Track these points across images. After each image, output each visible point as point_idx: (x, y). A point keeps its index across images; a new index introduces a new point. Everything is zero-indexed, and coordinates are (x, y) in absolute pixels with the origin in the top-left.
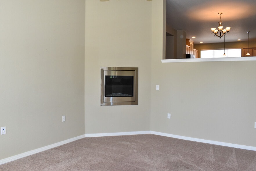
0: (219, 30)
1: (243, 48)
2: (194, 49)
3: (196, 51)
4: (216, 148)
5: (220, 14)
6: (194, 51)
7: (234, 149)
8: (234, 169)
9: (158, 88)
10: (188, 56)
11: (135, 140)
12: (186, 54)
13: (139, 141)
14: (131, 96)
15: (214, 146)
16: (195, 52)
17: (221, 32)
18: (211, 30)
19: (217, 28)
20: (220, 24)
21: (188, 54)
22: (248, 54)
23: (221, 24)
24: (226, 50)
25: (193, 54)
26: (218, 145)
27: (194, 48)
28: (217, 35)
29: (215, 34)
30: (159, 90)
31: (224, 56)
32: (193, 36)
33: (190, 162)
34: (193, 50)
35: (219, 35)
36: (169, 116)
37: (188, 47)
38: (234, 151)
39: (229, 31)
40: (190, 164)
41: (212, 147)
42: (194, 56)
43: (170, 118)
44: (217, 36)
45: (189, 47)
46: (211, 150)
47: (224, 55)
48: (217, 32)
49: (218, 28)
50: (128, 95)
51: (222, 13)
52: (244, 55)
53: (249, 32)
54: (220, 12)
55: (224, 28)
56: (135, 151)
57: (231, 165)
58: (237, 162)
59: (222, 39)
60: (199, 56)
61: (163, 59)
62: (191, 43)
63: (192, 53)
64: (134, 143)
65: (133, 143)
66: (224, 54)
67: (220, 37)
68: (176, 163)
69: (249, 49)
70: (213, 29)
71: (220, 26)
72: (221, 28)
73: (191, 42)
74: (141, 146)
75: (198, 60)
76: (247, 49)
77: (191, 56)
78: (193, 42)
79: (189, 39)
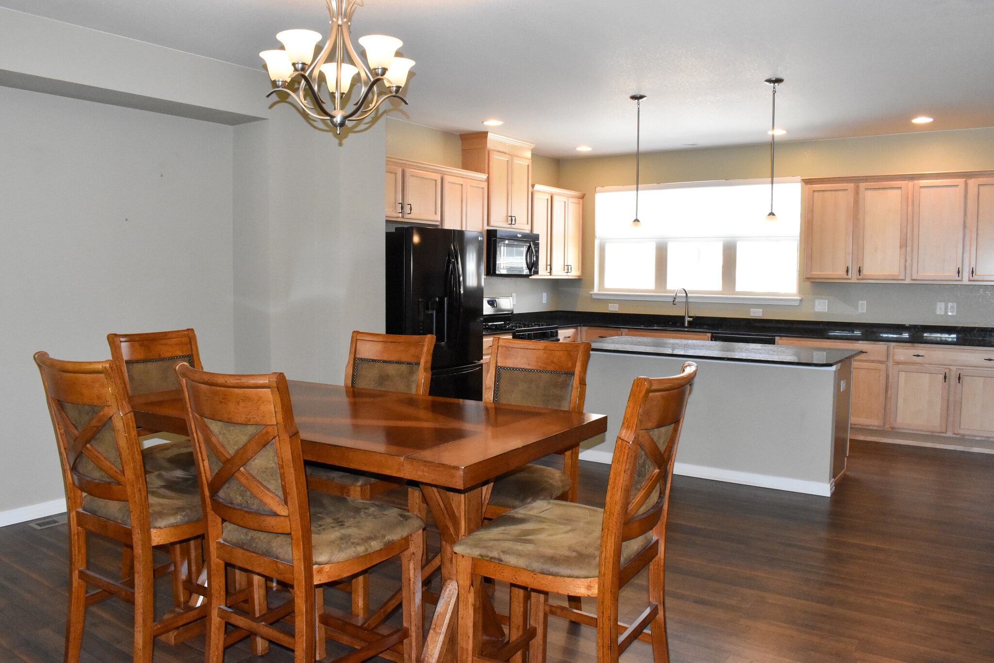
1: (807, 182)
2: (539, 187)
3: (558, 199)
6: (542, 197)
16: (550, 201)
34: (531, 195)
45: (479, 175)
53: (778, 81)
62: (497, 156)
73: (511, 147)
78: (533, 146)
79: (486, 133)
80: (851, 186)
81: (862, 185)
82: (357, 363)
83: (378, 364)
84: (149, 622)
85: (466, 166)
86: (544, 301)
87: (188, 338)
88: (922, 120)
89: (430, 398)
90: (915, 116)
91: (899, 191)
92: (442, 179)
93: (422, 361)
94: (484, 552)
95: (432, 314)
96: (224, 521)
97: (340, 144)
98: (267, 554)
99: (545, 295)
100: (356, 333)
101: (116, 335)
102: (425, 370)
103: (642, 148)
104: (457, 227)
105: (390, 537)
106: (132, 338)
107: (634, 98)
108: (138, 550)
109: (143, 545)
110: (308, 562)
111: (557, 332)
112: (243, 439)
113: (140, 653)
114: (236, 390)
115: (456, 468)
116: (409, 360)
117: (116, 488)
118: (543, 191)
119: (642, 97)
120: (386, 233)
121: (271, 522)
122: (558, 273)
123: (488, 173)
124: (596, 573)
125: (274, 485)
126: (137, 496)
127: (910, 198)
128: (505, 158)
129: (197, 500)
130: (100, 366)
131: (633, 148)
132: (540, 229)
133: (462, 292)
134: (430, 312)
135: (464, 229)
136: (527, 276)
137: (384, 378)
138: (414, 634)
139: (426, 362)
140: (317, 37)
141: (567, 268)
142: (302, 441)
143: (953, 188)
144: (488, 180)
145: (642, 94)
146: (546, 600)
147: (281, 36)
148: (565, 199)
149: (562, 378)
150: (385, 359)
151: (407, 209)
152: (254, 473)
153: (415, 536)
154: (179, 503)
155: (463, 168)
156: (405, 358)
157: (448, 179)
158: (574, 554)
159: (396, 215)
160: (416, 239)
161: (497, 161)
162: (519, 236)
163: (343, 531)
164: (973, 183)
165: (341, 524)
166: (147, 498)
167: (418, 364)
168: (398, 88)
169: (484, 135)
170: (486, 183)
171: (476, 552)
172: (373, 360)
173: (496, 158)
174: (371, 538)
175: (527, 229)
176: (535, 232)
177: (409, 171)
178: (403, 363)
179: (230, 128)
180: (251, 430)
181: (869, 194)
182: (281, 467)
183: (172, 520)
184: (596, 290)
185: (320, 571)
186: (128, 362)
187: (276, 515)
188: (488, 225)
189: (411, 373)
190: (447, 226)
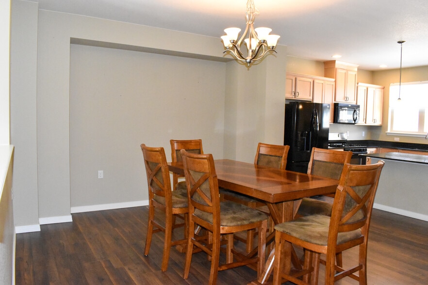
2: (361, 84)
3: (370, 89)
6: (362, 88)
16: (366, 90)
34: (357, 87)
45: (332, 80)
62: (341, 71)
73: (347, 67)
78: (358, 66)
79: (335, 61)
82: (260, 155)
83: (267, 156)
84: (170, 241)
85: (326, 76)
86: (363, 135)
87: (199, 143)
89: (286, 171)
92: (313, 82)
93: (283, 156)
94: (285, 230)
95: (304, 139)
96: (195, 208)
97: (248, 70)
98: (206, 220)
99: (364, 133)
100: (260, 144)
101: (173, 140)
102: (284, 160)
103: (403, 66)
104: (320, 102)
105: (252, 220)
106: (178, 142)
107: (399, 42)
108: (167, 215)
109: (169, 213)
110: (219, 225)
111: (366, 149)
112: (199, 177)
113: (166, 251)
114: (197, 159)
115: (271, 194)
116: (279, 155)
117: (162, 192)
118: (363, 86)
119: (403, 42)
120: (286, 104)
121: (207, 208)
122: (370, 123)
123: (336, 78)
124: (327, 244)
125: (208, 195)
126: (168, 195)
128: (344, 72)
129: (187, 200)
130: (158, 149)
131: (398, 66)
132: (361, 103)
133: (318, 129)
134: (304, 138)
135: (323, 103)
136: (354, 124)
137: (269, 162)
138: (261, 261)
139: (285, 156)
140: (239, 30)
141: (374, 121)
142: (219, 180)
144: (335, 81)
145: (403, 40)
146: (319, 257)
147: (226, 31)
148: (375, 89)
149: (339, 166)
150: (270, 154)
151: (297, 94)
152: (202, 190)
153: (263, 222)
154: (183, 200)
155: (325, 77)
156: (278, 154)
157: (316, 81)
158: (319, 235)
159: (291, 96)
160: (301, 107)
161: (340, 74)
162: (350, 106)
163: (234, 215)
165: (235, 213)
166: (171, 197)
167: (282, 157)
168: (273, 47)
169: (333, 62)
170: (334, 83)
171: (282, 230)
172: (266, 155)
173: (339, 71)
174: (244, 220)
175: (354, 103)
176: (358, 104)
177: (298, 79)
178: (276, 156)
179: (225, 63)
180: (202, 174)
182: (210, 188)
183: (179, 206)
184: (389, 131)
185: (223, 229)
186: (176, 150)
187: (209, 206)
188: (335, 101)
189: (279, 161)
190: (315, 102)
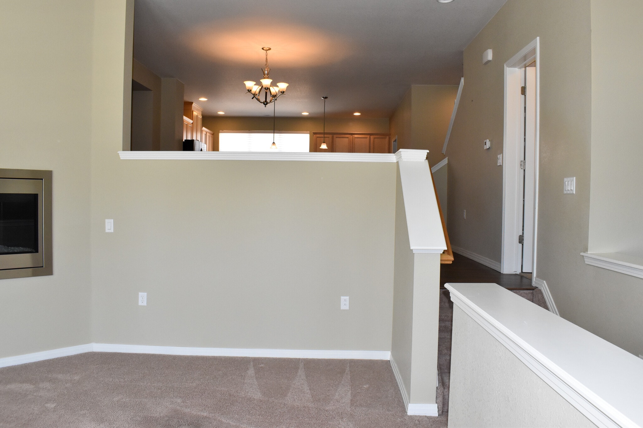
0: (262, 87)
1: (315, 133)
2: (204, 128)
3: (208, 134)
4: (262, 365)
5: (267, 50)
6: (204, 133)
7: (302, 362)
8: (304, 407)
9: (109, 226)
10: (189, 146)
11: (50, 376)
12: (184, 138)
13: (60, 376)
14: (30, 250)
15: (256, 361)
16: (206, 135)
17: (266, 93)
18: (245, 85)
19: (259, 83)
20: (264, 74)
21: (189, 138)
22: (324, 146)
23: (267, 74)
24: (277, 135)
25: (201, 141)
26: (265, 359)
27: (204, 125)
28: (259, 98)
29: (254, 95)
30: (112, 231)
31: (274, 149)
32: (201, 97)
33: (202, 411)
34: (202, 131)
35: (263, 100)
36: (143, 299)
37: (188, 123)
38: (301, 365)
39: (284, 92)
40: (202, 414)
41: (252, 363)
42: (204, 147)
43: (145, 304)
44: (258, 100)
45: (191, 121)
46: (251, 372)
47: (274, 146)
48: (258, 90)
49: (261, 82)
50: (21, 249)
51: (270, 49)
52: (315, 148)
53: (326, 98)
54: (266, 46)
55: (274, 84)
56: (51, 406)
57: (297, 401)
58: (308, 391)
59: (268, 110)
60: (215, 147)
61: (123, 150)
62: (195, 113)
63: (199, 138)
64: (47, 385)
65: (41, 385)
66: (274, 143)
67: (266, 103)
68: (166, 419)
69: (325, 136)
70: (249, 84)
71: (265, 78)
72: (266, 82)
73: (197, 110)
74: (66, 388)
75: (213, 156)
76: (322, 136)
77: (197, 145)
78: (202, 110)
79: (192, 103)
80: (330, 136)
81: (335, 136)
88: (357, 114)
90: (354, 113)
91: (348, 139)
118: (204, 130)
123: (193, 121)
127: (351, 142)
128: (196, 115)
143: (366, 139)
144: (193, 123)
161: (194, 115)
164: (372, 137)
170: (192, 125)
181: (338, 139)
